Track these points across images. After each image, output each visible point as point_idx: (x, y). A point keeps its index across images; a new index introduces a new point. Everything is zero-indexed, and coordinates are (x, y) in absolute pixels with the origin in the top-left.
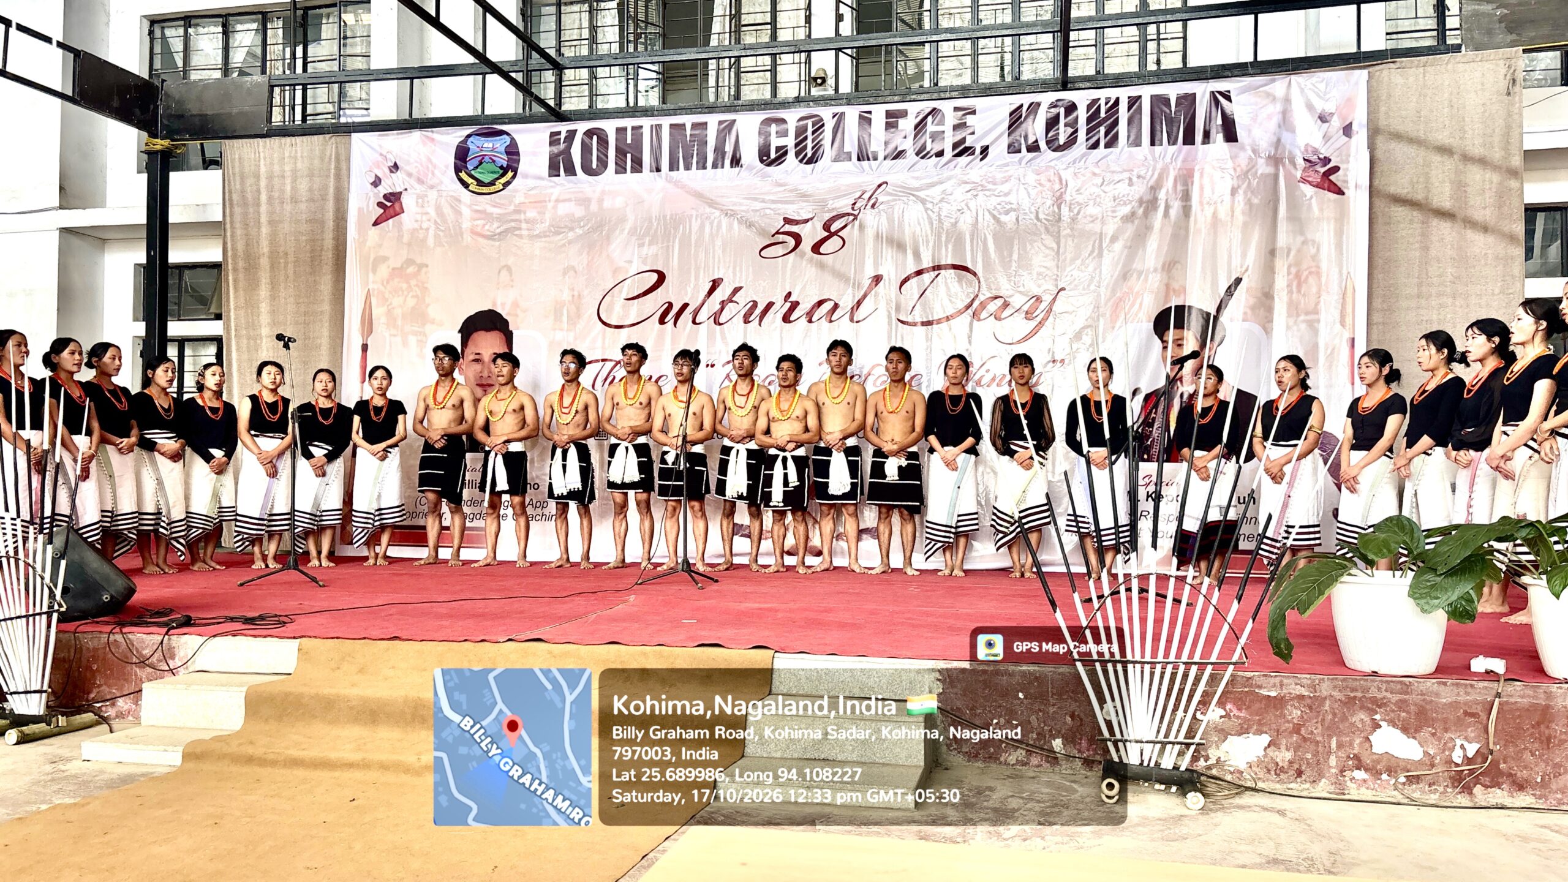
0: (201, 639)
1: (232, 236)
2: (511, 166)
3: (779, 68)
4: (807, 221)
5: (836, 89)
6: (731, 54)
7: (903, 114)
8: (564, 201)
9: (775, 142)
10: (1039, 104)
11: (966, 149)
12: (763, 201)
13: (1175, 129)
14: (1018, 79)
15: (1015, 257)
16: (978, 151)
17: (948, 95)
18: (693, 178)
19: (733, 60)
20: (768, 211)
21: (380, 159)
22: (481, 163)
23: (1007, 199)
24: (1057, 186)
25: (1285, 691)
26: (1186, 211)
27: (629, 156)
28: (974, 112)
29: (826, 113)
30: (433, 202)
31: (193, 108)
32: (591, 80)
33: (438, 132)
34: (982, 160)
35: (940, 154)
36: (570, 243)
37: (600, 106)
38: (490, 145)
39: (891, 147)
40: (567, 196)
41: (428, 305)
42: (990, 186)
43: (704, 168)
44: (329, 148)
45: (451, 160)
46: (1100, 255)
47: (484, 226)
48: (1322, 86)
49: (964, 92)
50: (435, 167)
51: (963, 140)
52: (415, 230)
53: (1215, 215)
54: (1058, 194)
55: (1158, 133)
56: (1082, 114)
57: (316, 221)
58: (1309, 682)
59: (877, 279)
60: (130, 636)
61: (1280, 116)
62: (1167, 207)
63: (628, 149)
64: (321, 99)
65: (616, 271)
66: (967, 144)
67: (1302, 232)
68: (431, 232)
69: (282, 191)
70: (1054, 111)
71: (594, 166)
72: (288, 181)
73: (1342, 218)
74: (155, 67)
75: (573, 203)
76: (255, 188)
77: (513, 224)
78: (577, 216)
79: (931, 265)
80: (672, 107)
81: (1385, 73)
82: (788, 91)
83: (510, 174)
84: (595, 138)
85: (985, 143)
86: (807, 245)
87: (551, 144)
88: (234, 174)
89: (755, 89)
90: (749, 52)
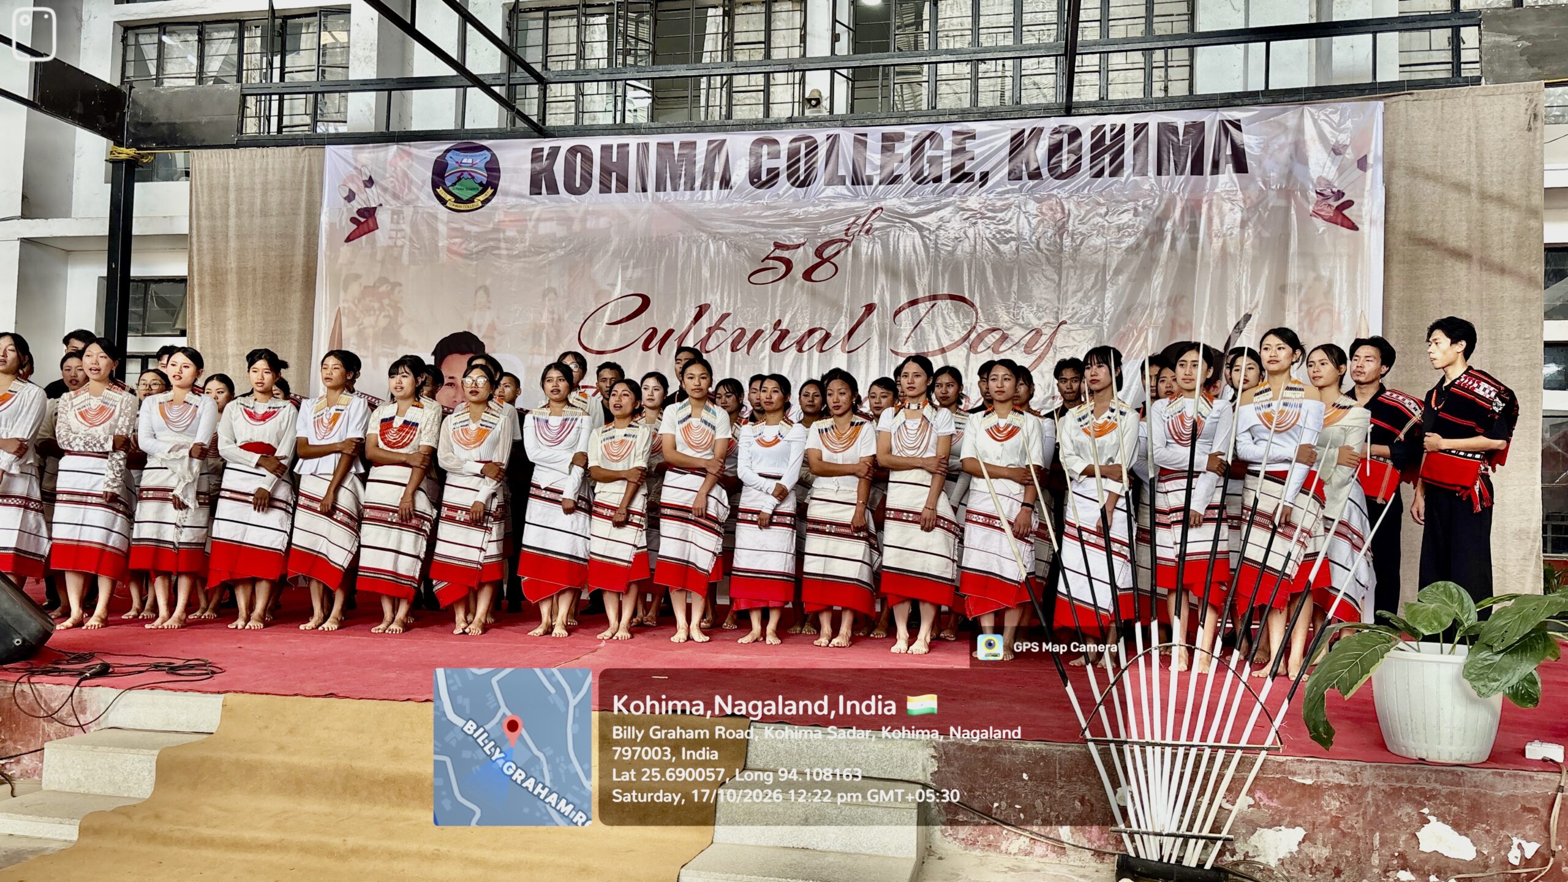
0: (114, 692)
1: (199, 250)
2: (491, 182)
3: (772, 89)
4: (798, 246)
5: (831, 111)
6: (722, 71)
7: (901, 137)
8: (545, 220)
9: (767, 164)
10: (1041, 130)
11: (965, 175)
12: (753, 224)
13: (1183, 158)
14: (1018, 103)
15: (1015, 287)
16: (977, 177)
17: (946, 118)
18: (681, 199)
19: (725, 78)
20: (758, 236)
21: (355, 172)
22: (459, 179)
23: (1008, 227)
24: (1059, 216)
25: (1322, 779)
26: (1194, 243)
27: (614, 175)
28: (973, 137)
29: (820, 136)
30: (408, 219)
31: (161, 116)
32: (576, 96)
33: (416, 147)
34: (981, 186)
35: (938, 180)
36: (550, 263)
37: (586, 123)
38: (470, 161)
39: (887, 171)
40: (551, 215)
41: (401, 326)
42: (990, 214)
43: (692, 189)
44: (301, 160)
45: (429, 174)
46: (1104, 289)
47: (461, 244)
48: (1336, 118)
49: (963, 115)
50: (411, 182)
51: (962, 166)
52: (390, 247)
53: (1224, 248)
54: (1060, 223)
55: (1165, 162)
56: (1086, 140)
57: (287, 236)
58: (1349, 769)
59: (870, 308)
60: (38, 686)
61: (1292, 147)
62: (1174, 239)
63: (612, 168)
64: (297, 109)
65: (598, 294)
66: (966, 169)
67: (1315, 268)
68: (406, 250)
69: (252, 204)
70: (1057, 137)
71: (578, 185)
72: (258, 194)
73: (1355, 256)
74: (127, 74)
75: (554, 223)
76: (224, 200)
77: (491, 243)
78: (558, 236)
79: (927, 294)
80: (660, 125)
81: (1402, 105)
82: (780, 112)
83: (490, 191)
84: (579, 155)
85: (985, 168)
86: (798, 270)
87: (533, 160)
88: (202, 185)
89: (747, 109)
90: (741, 70)
